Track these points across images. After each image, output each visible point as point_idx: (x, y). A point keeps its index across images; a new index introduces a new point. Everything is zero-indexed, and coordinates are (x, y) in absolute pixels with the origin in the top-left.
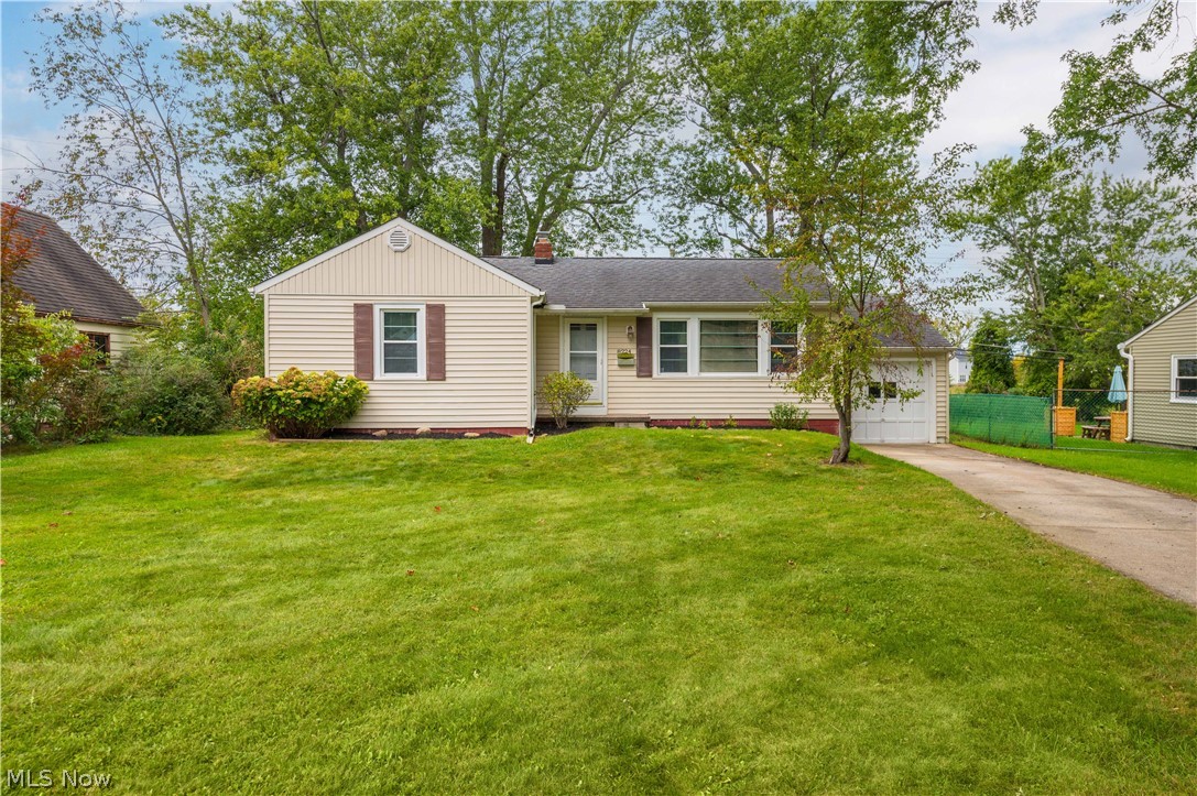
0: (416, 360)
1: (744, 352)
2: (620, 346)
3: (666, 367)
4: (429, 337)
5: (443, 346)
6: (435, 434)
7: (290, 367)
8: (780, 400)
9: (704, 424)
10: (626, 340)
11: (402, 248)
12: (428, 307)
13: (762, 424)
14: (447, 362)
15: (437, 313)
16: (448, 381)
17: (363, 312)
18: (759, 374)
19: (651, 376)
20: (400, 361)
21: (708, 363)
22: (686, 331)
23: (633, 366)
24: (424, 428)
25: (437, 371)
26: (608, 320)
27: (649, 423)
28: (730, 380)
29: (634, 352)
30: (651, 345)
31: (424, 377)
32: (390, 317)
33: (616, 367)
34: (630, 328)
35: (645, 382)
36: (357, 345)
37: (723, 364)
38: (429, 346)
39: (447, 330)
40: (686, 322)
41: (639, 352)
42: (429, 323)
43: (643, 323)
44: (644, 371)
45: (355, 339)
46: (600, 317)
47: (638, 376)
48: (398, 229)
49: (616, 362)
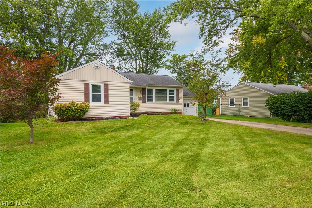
0: (100, 99)
1: (164, 97)
2: (139, 95)
3: (148, 100)
4: (104, 92)
5: (108, 95)
6: (108, 118)
7: (72, 100)
8: (172, 108)
9: (158, 113)
10: (140, 94)
11: (97, 68)
12: (104, 84)
13: (169, 113)
14: (109, 99)
15: (106, 86)
16: (109, 104)
17: (86, 85)
18: (167, 102)
19: (145, 102)
20: (96, 99)
21: (157, 100)
22: (152, 91)
23: (141, 100)
24: (105, 117)
25: (107, 101)
26: (136, 89)
27: (148, 114)
28: (162, 103)
29: (142, 96)
30: (145, 95)
31: (103, 103)
32: (93, 87)
33: (138, 100)
34: (141, 91)
35: (144, 104)
36: (85, 94)
37: (160, 100)
38: (104, 95)
39: (109, 90)
40: (152, 90)
41: (143, 96)
42: (105, 89)
43: (144, 89)
44: (144, 101)
45: (84, 93)
46: (134, 88)
47: (143, 102)
48: (96, 63)
49: (138, 99)
